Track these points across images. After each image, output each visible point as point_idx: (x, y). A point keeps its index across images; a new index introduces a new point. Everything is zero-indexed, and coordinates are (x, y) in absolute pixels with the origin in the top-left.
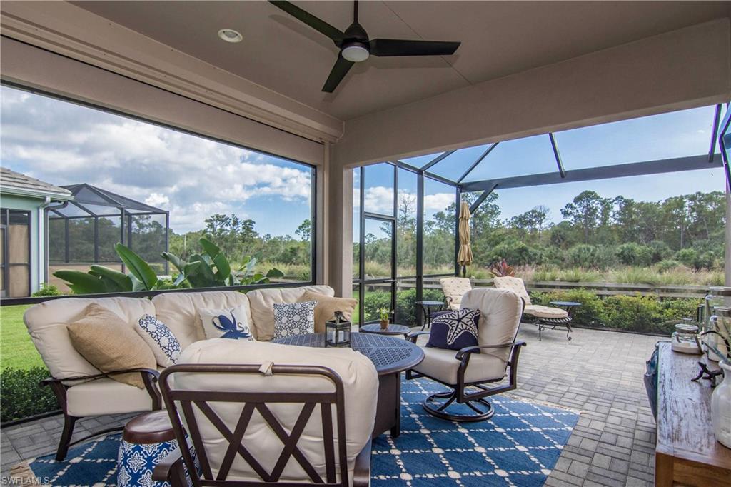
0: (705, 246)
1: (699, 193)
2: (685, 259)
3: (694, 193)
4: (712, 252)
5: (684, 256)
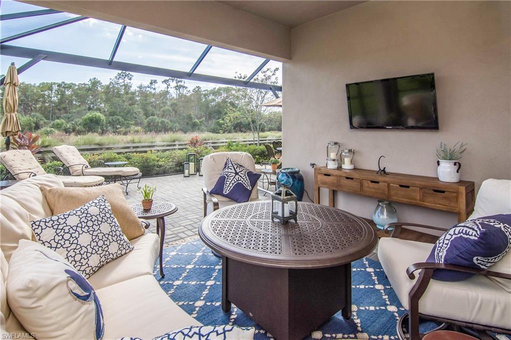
0: (69, 118)
1: (63, 82)
2: (58, 126)
3: (60, 82)
4: (74, 123)
5: (58, 124)
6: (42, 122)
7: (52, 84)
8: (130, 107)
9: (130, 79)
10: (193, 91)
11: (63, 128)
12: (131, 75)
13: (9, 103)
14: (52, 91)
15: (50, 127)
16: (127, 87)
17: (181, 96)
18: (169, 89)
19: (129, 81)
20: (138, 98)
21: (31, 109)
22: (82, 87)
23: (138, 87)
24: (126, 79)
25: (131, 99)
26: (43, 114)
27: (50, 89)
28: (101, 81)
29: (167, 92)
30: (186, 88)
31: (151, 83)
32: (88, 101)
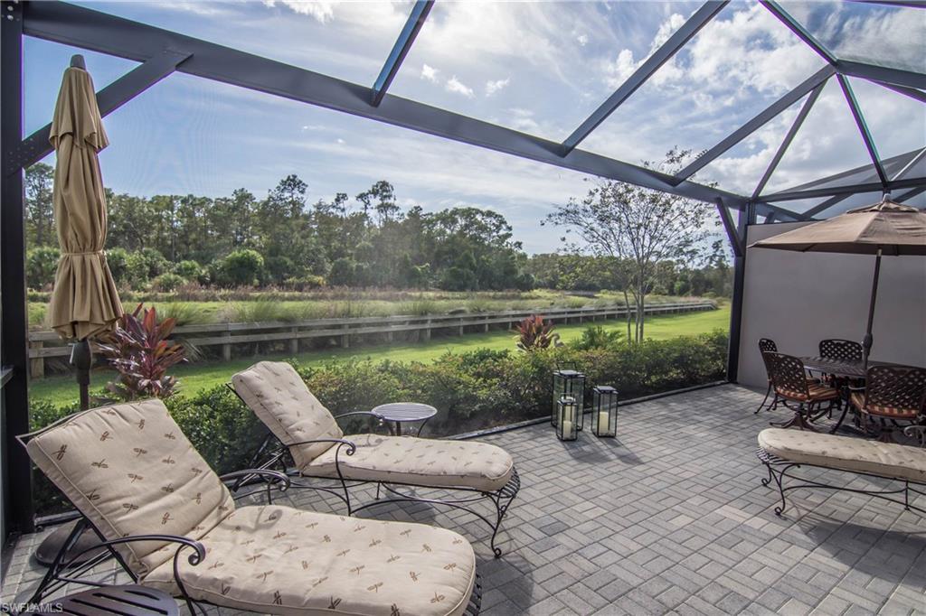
2: (187, 273)
6: (160, 264)
7: (172, 199)
8: (303, 241)
9: (302, 192)
10: (409, 215)
11: (195, 275)
12: (304, 184)
13: (73, 214)
14: (172, 211)
15: (175, 273)
16: (296, 205)
17: (389, 224)
18: (368, 211)
19: (300, 196)
20: (314, 226)
21: (142, 241)
22: (221, 204)
23: (315, 206)
24: (296, 191)
25: (304, 227)
26: (160, 250)
27: (170, 207)
28: (254, 195)
29: (365, 216)
30: (397, 208)
31: (338, 200)
32: (232, 229)
